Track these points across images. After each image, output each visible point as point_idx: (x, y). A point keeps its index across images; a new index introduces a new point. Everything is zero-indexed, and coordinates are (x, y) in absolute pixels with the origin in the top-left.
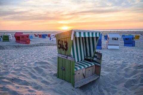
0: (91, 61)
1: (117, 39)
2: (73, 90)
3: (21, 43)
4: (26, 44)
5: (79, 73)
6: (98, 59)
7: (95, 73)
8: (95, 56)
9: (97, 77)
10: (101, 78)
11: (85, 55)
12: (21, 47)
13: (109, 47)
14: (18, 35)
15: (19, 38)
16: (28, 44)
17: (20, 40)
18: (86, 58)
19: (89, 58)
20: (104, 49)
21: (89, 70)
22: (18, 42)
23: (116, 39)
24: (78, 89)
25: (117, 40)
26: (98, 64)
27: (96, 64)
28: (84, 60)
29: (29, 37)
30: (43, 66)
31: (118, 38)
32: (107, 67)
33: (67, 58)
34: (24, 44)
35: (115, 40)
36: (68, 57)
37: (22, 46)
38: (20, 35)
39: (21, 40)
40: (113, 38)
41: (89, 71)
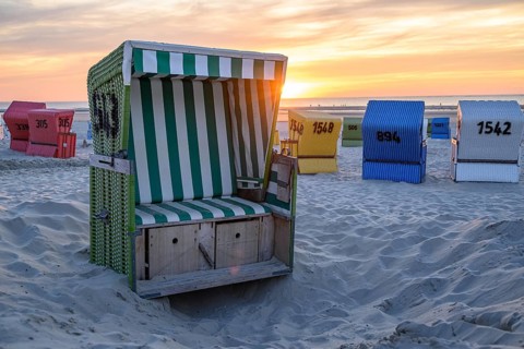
0: (260, 197)
1: (503, 128)
2: (119, 295)
3: (33, 155)
4: (56, 156)
5: (175, 241)
6: (280, 184)
7: (273, 254)
8: (271, 176)
9: (276, 269)
10: (297, 275)
11: (239, 174)
12: (21, 167)
13: (466, 172)
14: (21, 115)
15: (27, 127)
16: (64, 156)
17: (27, 140)
18: (240, 186)
19: (251, 185)
20: (436, 180)
21: (238, 235)
22: (19, 150)
23: (498, 131)
24: (156, 304)
25: (506, 133)
26: (285, 211)
27: (278, 209)
28: (233, 195)
29: (70, 126)
30: (47, 218)
31: (508, 124)
32: (355, 235)
33: (112, 165)
34: (48, 156)
35: (493, 134)
36: (117, 160)
37: (28, 166)
38: (31, 115)
39: (31, 138)
40: (481, 124)
41: (236, 240)
